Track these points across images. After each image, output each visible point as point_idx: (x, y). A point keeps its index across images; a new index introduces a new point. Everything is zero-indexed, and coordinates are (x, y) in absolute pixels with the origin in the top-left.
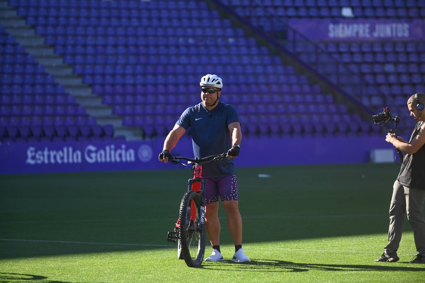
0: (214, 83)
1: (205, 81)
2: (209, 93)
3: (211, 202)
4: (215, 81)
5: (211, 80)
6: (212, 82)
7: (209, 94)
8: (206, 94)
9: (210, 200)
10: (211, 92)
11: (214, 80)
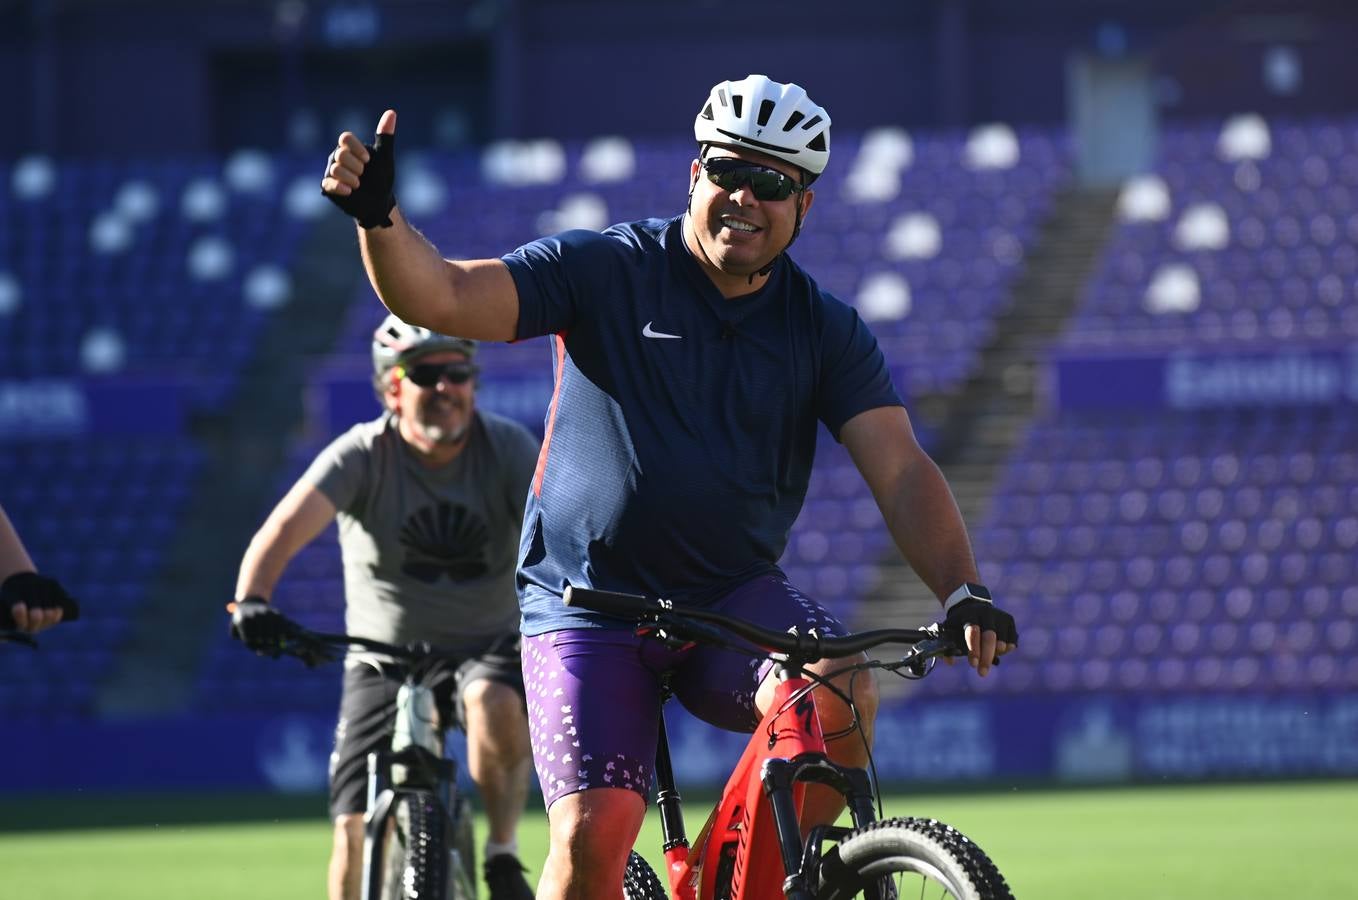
0: (800, 138)
1: (738, 113)
2: (757, 197)
3: (619, 782)
4: (806, 127)
5: (779, 118)
6: (788, 127)
7: (756, 204)
8: (737, 196)
9: (610, 766)
10: (767, 192)
11: (797, 117)
